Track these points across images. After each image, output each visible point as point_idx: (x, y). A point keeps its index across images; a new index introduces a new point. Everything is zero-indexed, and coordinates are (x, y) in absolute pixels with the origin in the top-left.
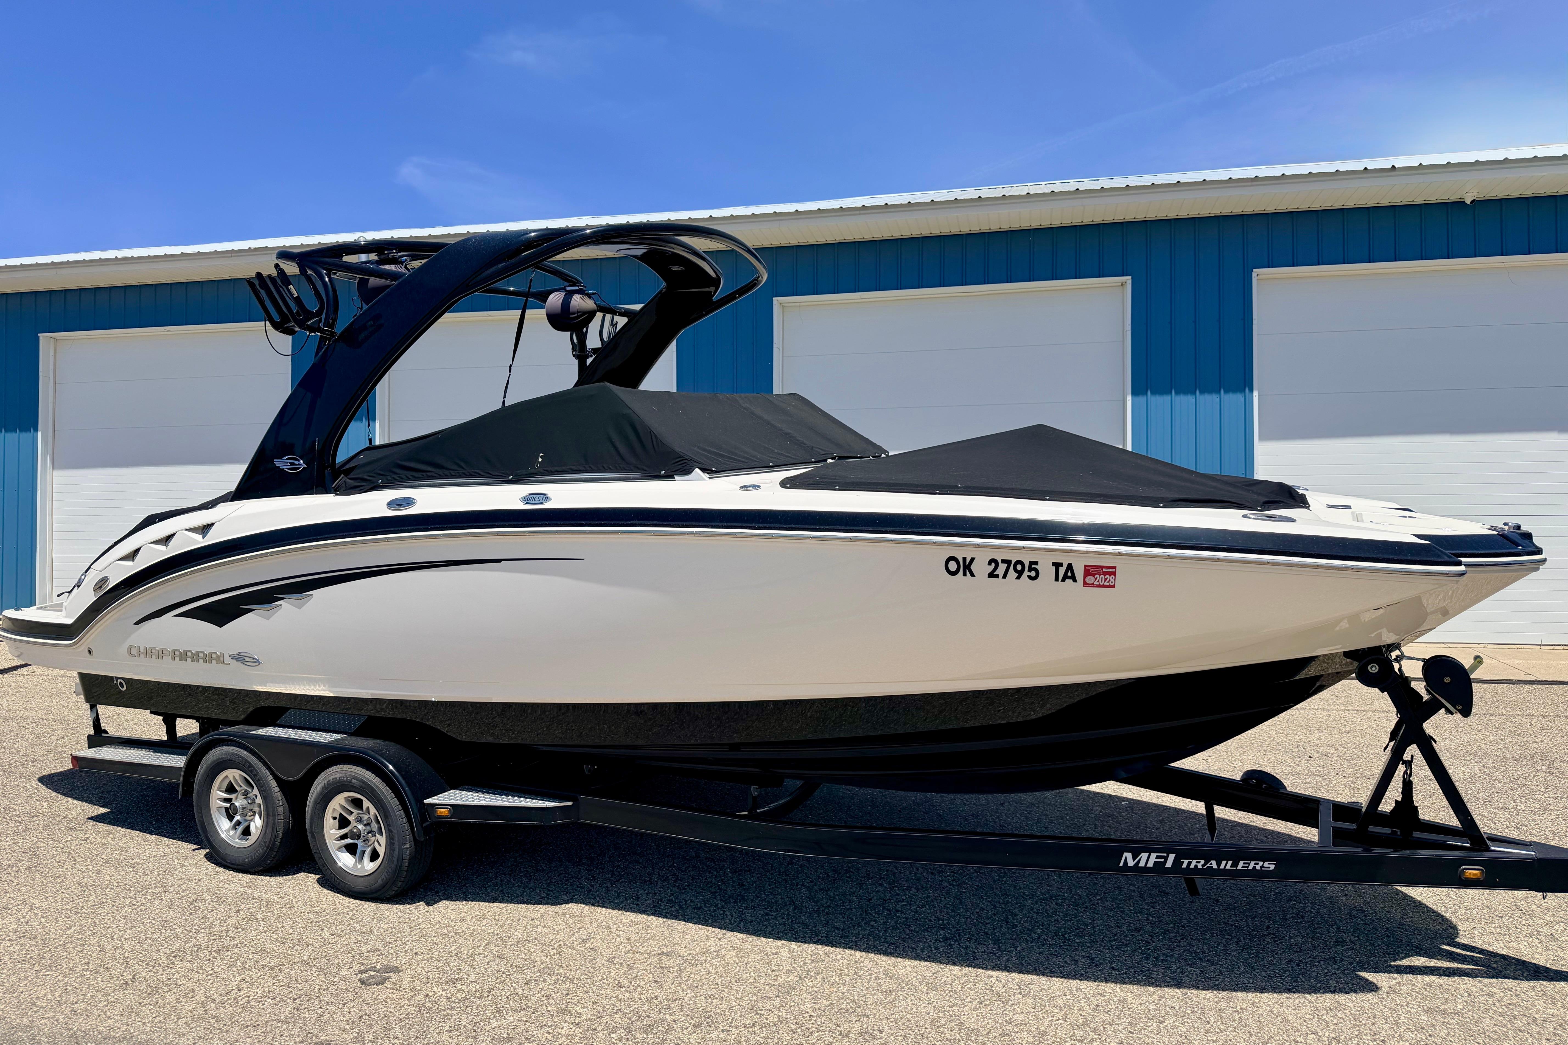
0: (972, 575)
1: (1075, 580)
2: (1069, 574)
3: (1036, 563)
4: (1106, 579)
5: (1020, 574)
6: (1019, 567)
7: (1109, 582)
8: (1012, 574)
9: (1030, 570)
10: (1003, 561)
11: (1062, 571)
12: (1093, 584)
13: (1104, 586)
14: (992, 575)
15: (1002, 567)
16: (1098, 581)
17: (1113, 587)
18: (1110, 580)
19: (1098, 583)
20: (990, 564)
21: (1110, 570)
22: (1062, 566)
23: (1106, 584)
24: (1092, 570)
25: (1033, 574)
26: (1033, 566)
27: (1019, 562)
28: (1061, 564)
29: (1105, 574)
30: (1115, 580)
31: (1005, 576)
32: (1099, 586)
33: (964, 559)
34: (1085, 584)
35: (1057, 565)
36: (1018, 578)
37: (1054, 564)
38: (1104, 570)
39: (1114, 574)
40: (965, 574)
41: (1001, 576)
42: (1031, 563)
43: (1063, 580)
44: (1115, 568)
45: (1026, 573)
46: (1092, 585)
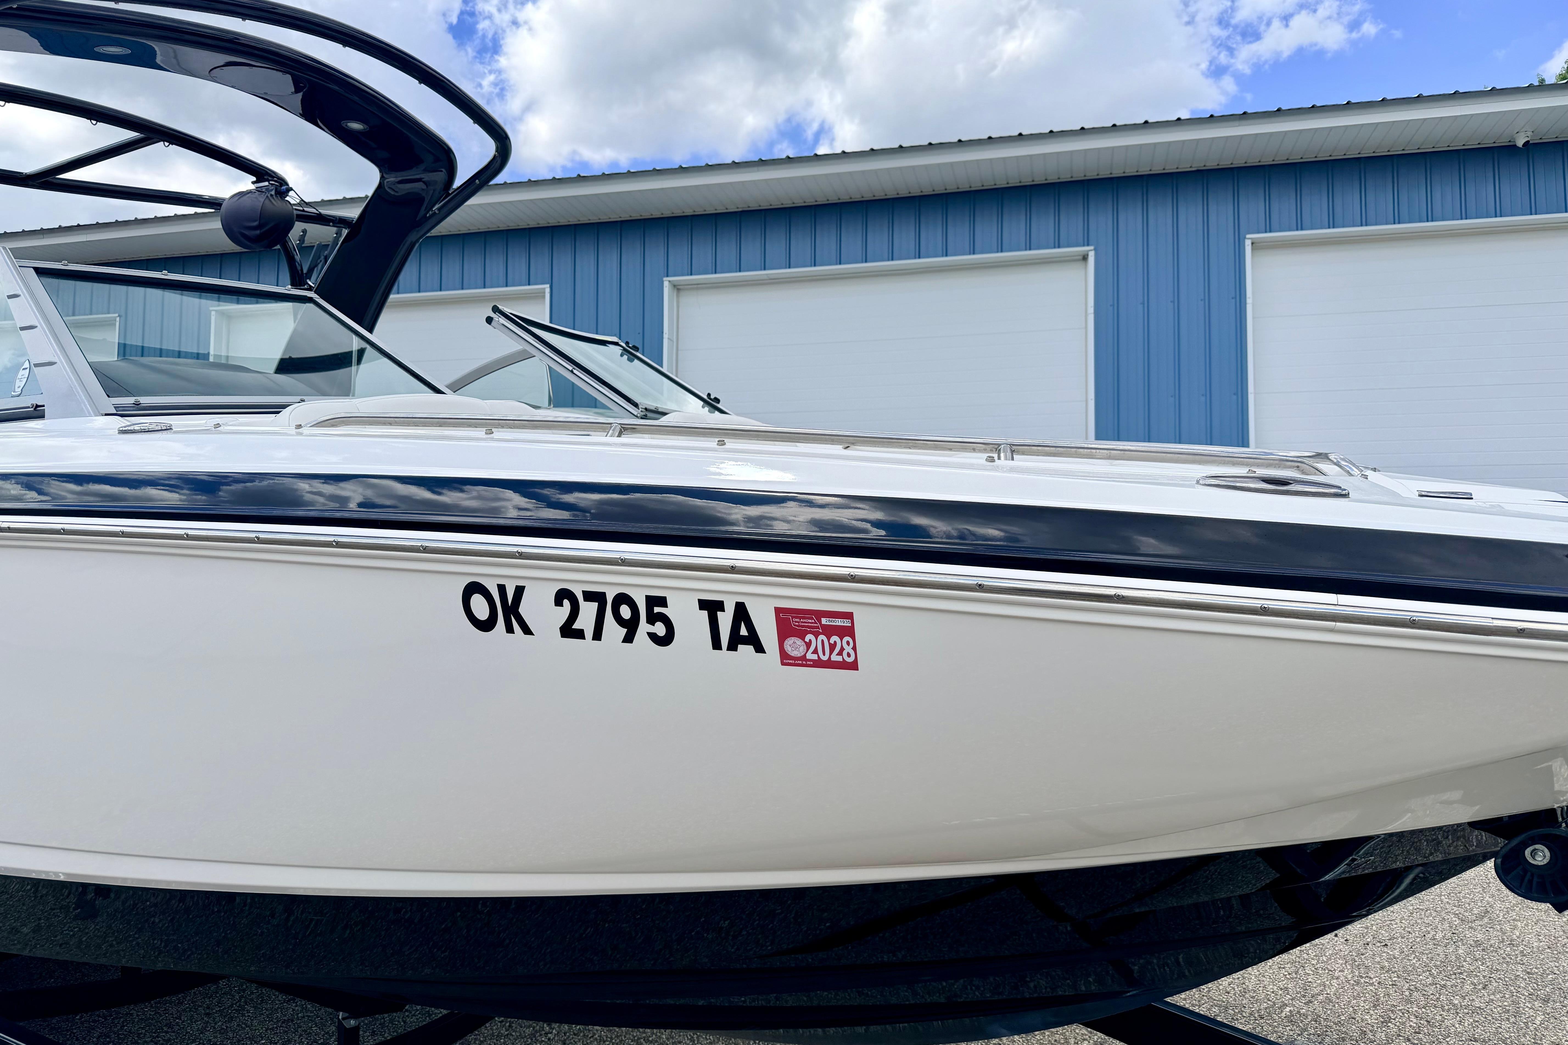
0: (527, 631)
1: (759, 649)
2: (744, 632)
3: (662, 602)
4: (832, 647)
5: (631, 627)
6: (625, 612)
7: (840, 653)
8: (613, 630)
9: (652, 619)
10: (589, 596)
11: (725, 620)
12: (804, 658)
13: (830, 664)
14: (569, 631)
15: (588, 611)
16: (815, 651)
17: (854, 666)
18: (842, 649)
19: (815, 657)
20: (558, 602)
21: (839, 622)
22: (723, 610)
23: (835, 658)
24: (795, 622)
25: (660, 629)
26: (657, 610)
27: (622, 599)
28: (719, 606)
29: (829, 631)
30: (854, 648)
31: (597, 636)
32: (819, 664)
33: (502, 589)
34: (786, 659)
35: (712, 607)
36: (629, 638)
37: (704, 605)
38: (824, 621)
39: (849, 632)
40: (510, 630)
41: (589, 633)
42: (654, 601)
43: (732, 647)
44: (849, 616)
45: (644, 627)
46: (802, 662)
